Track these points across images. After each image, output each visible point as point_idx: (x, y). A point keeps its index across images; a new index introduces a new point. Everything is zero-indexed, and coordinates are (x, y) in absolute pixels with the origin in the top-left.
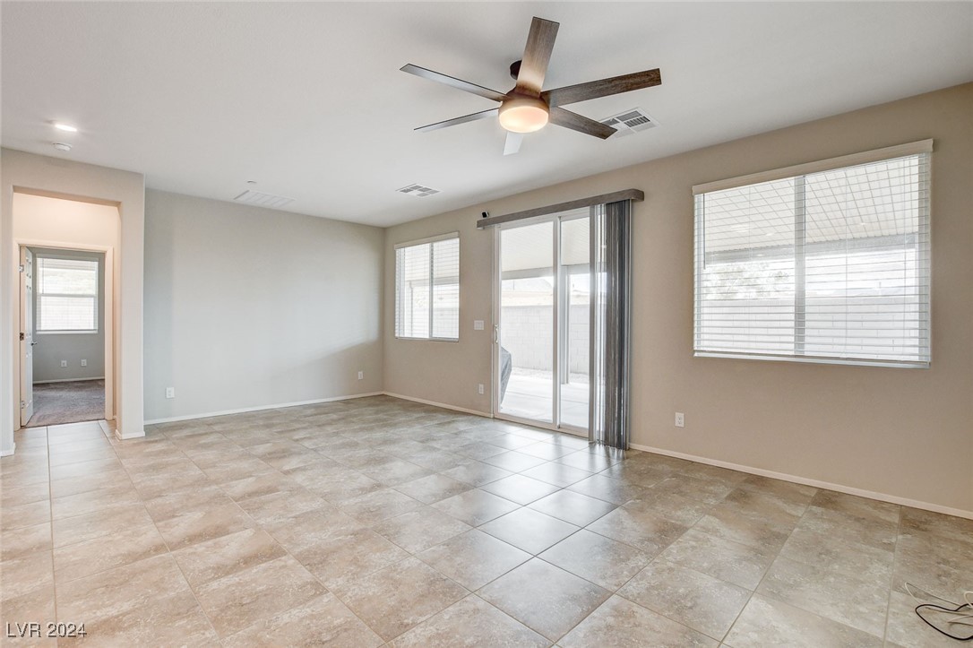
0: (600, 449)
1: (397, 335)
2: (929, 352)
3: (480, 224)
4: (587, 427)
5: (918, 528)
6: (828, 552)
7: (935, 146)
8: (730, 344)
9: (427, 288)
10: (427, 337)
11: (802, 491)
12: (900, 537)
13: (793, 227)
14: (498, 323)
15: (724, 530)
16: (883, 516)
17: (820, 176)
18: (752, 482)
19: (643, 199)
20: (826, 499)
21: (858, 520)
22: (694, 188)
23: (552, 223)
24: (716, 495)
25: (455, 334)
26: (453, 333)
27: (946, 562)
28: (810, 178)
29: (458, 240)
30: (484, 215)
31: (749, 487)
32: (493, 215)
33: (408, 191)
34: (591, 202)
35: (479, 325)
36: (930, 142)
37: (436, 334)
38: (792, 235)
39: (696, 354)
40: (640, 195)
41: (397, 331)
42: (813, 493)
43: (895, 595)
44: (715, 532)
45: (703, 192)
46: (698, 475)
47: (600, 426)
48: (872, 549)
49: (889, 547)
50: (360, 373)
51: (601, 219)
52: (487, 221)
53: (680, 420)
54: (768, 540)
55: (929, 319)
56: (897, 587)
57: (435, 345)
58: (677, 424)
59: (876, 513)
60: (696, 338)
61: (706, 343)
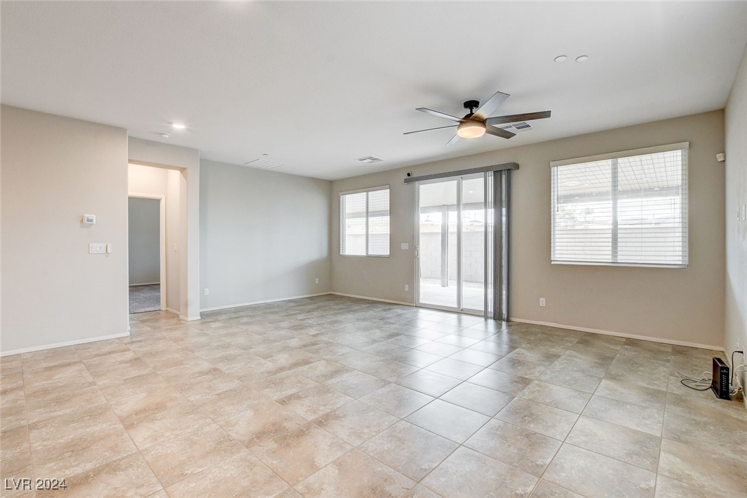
0: (491, 322)
1: (341, 253)
2: (687, 259)
3: (406, 181)
4: (483, 310)
5: (682, 353)
6: (636, 363)
7: (690, 145)
8: (573, 256)
9: (365, 219)
10: (365, 254)
11: (617, 339)
12: (673, 357)
13: (610, 180)
14: (418, 245)
15: (579, 356)
16: (663, 349)
17: (625, 159)
18: (588, 336)
19: (518, 168)
20: (631, 342)
21: (650, 351)
22: (551, 163)
23: (456, 181)
24: (570, 342)
25: (386, 252)
26: (385, 251)
27: (695, 365)
28: (620, 160)
29: (388, 190)
30: (409, 175)
31: (588, 338)
32: (414, 175)
33: (362, 160)
34: (485, 170)
35: (405, 246)
36: (688, 143)
37: (370, 253)
38: (610, 184)
39: (552, 263)
40: (517, 166)
41: (341, 251)
42: (624, 340)
43: (672, 377)
44: (575, 357)
45: (557, 166)
46: (557, 333)
47: (491, 309)
48: (659, 362)
49: (668, 361)
50: (317, 279)
51: (491, 179)
52: (411, 179)
53: (542, 302)
54: (604, 360)
55: (687, 241)
56: (672, 375)
57: (369, 260)
58: (541, 305)
59: (660, 348)
60: (552, 253)
61: (558, 256)
